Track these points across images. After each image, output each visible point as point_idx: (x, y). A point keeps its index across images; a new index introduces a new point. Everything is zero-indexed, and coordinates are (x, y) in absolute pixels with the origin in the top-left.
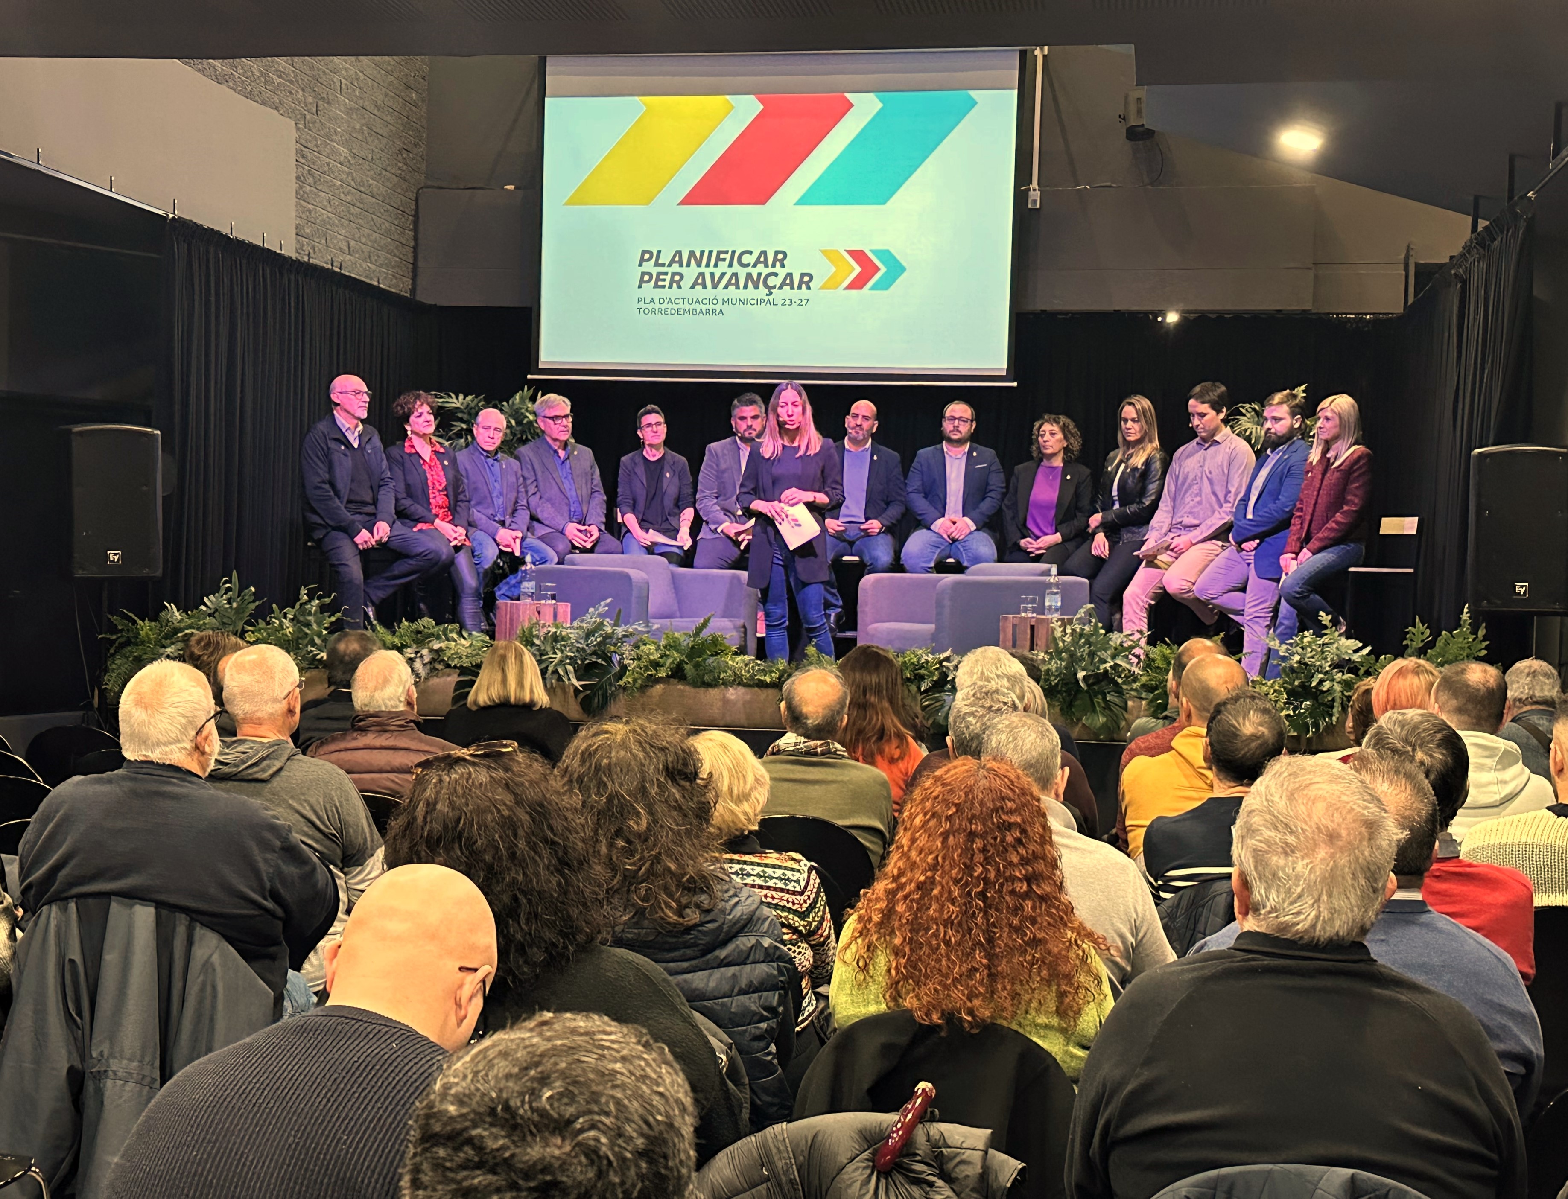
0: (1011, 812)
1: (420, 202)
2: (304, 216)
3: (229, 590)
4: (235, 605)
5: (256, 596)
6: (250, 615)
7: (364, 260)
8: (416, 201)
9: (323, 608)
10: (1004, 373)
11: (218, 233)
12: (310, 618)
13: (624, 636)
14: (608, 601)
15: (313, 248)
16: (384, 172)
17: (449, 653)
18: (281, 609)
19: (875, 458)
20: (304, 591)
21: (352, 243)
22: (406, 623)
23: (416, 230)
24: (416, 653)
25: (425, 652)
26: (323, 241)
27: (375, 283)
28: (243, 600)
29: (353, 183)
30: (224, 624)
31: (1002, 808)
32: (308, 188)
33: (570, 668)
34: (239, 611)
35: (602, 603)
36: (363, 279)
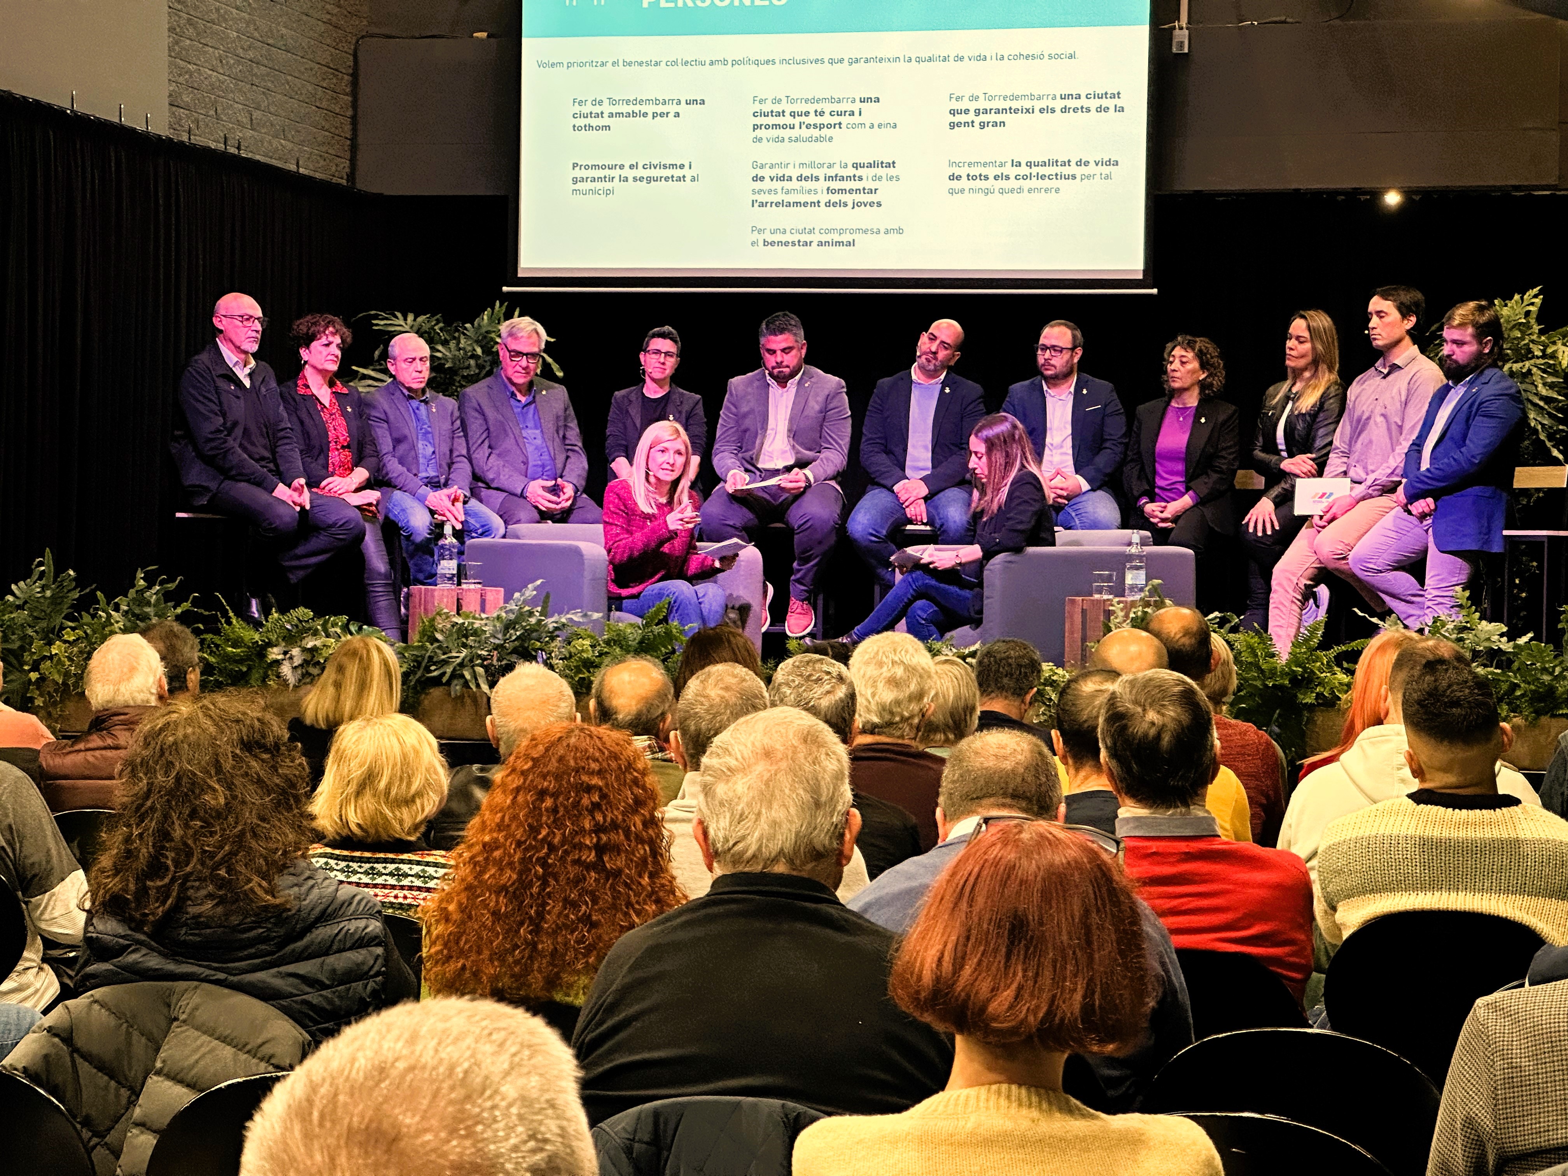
0: (592, 773)
1: (361, 58)
2: (181, 79)
3: (42, 574)
4: (48, 593)
5: (80, 582)
6: (72, 606)
7: (276, 136)
8: (355, 56)
9: (168, 596)
10: (1141, 277)
11: (49, 107)
12: (147, 609)
13: (556, 629)
14: (539, 582)
15: (197, 121)
16: (304, 18)
17: (325, 653)
18: (109, 599)
19: (947, 390)
20: (140, 575)
21: (257, 114)
22: (276, 615)
23: (354, 94)
24: (285, 653)
25: (296, 651)
26: (212, 113)
27: (293, 168)
28: (61, 586)
29: (256, 34)
30: (37, 618)
31: (584, 768)
32: (188, 42)
33: (480, 670)
34: (55, 601)
35: (530, 586)
36: (274, 162)
